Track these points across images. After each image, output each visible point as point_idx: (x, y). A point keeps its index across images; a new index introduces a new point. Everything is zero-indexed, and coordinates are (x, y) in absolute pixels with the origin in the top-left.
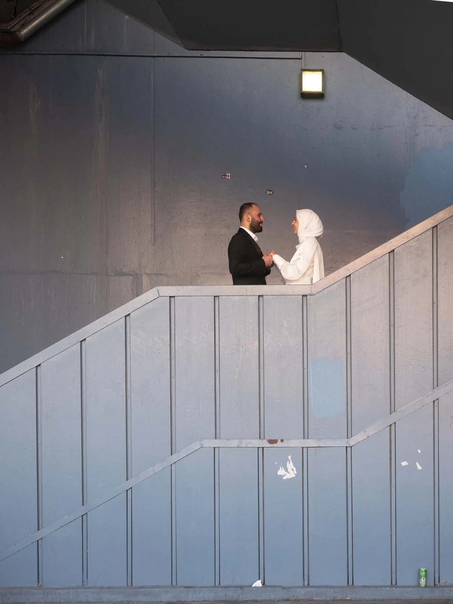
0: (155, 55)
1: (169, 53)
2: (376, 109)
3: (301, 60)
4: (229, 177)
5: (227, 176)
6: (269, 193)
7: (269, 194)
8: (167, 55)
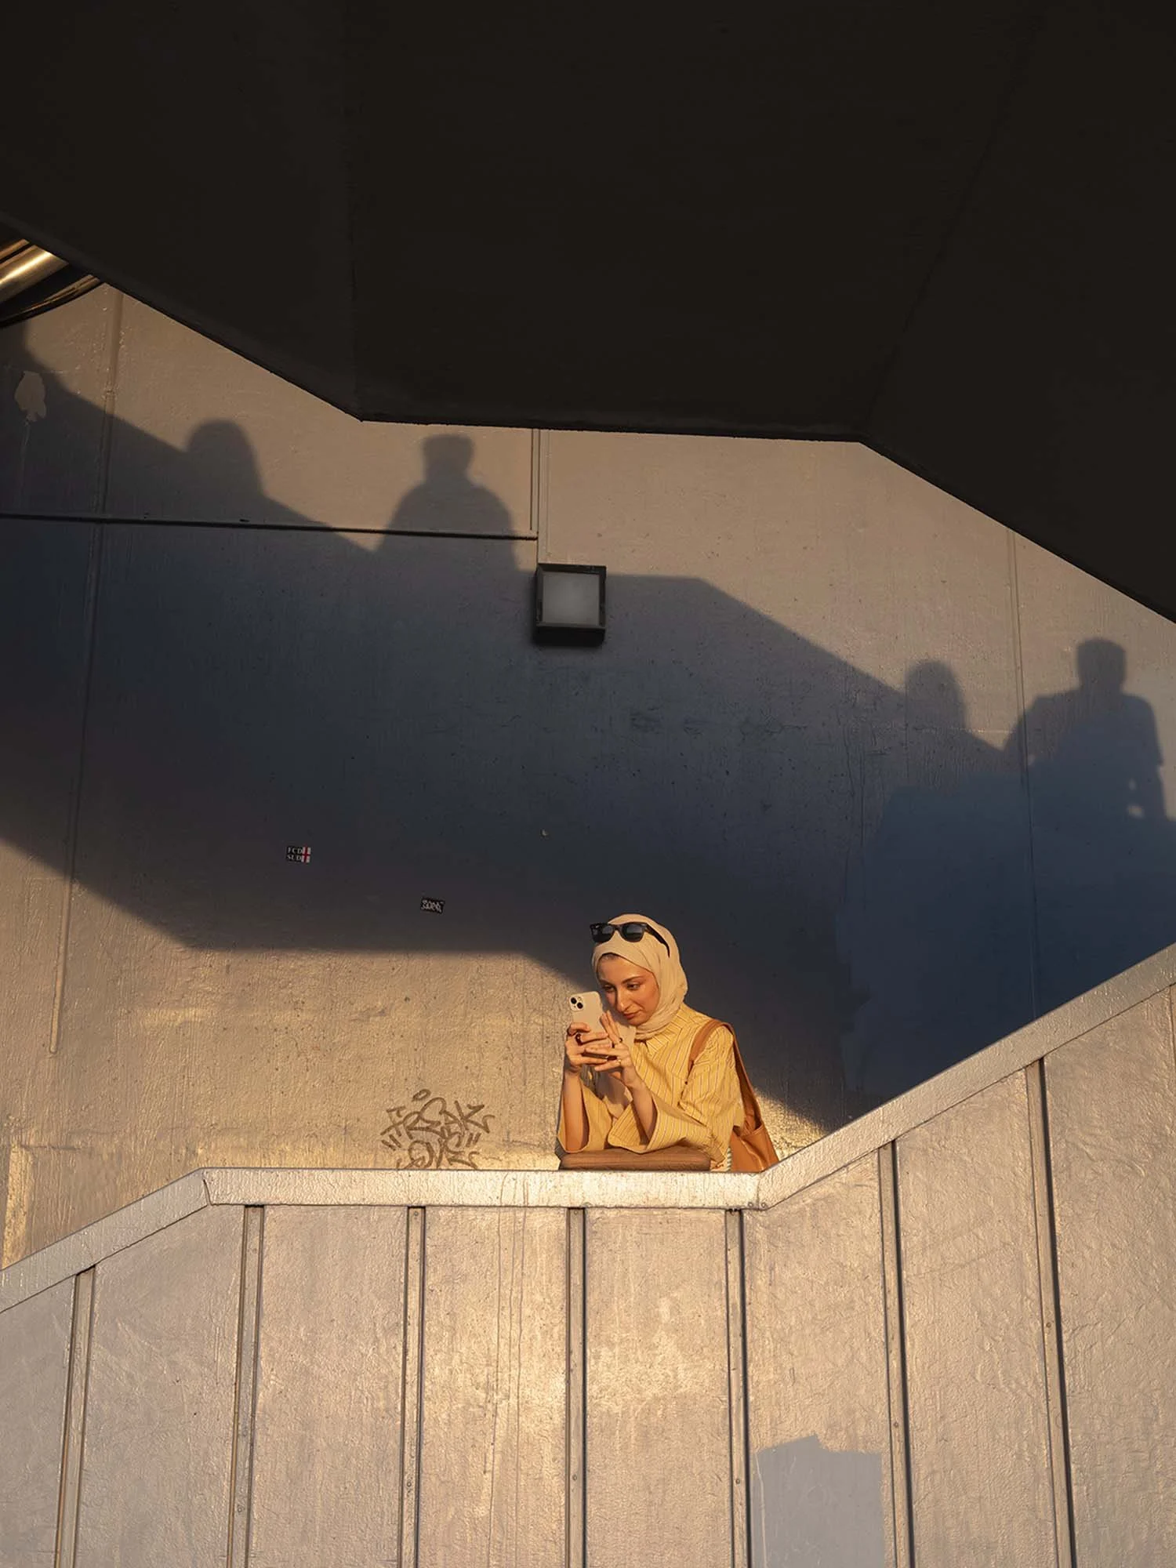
0: (109, 516)
1: (147, 514)
2: (758, 679)
3: (536, 542)
4: (308, 857)
5: (301, 855)
6: (432, 907)
7: (431, 910)
8: (141, 518)
